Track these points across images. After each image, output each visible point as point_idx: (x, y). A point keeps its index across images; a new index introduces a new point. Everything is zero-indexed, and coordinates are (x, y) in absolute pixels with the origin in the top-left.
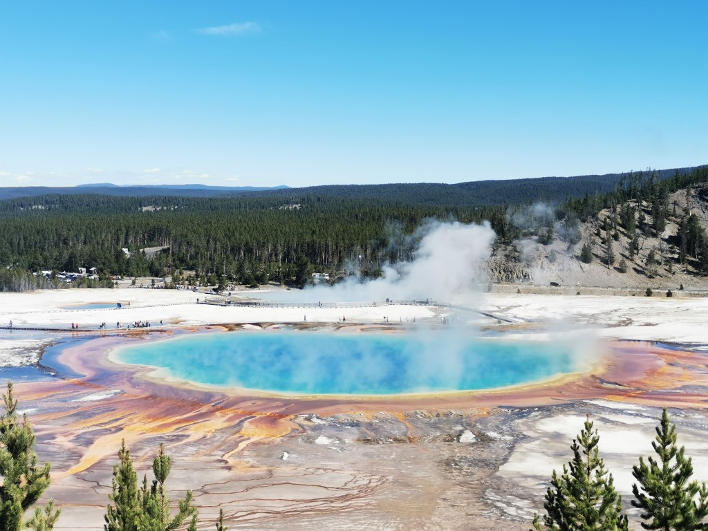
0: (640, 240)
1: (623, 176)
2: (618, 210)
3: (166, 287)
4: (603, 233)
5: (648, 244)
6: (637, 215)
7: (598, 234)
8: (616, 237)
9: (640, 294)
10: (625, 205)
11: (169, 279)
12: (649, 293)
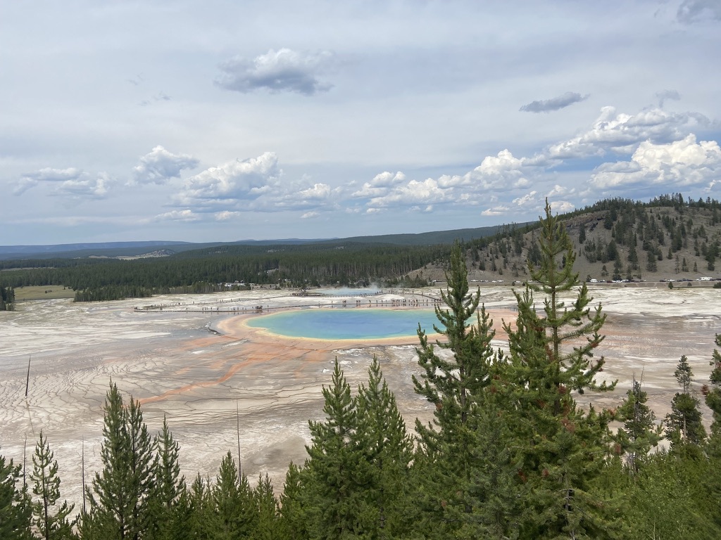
0: (509, 259)
1: (500, 227)
2: (498, 243)
3: (276, 289)
4: (490, 255)
5: (513, 260)
6: (507, 246)
7: (488, 256)
8: (497, 257)
9: (509, 285)
10: (501, 241)
11: (278, 285)
12: (513, 284)
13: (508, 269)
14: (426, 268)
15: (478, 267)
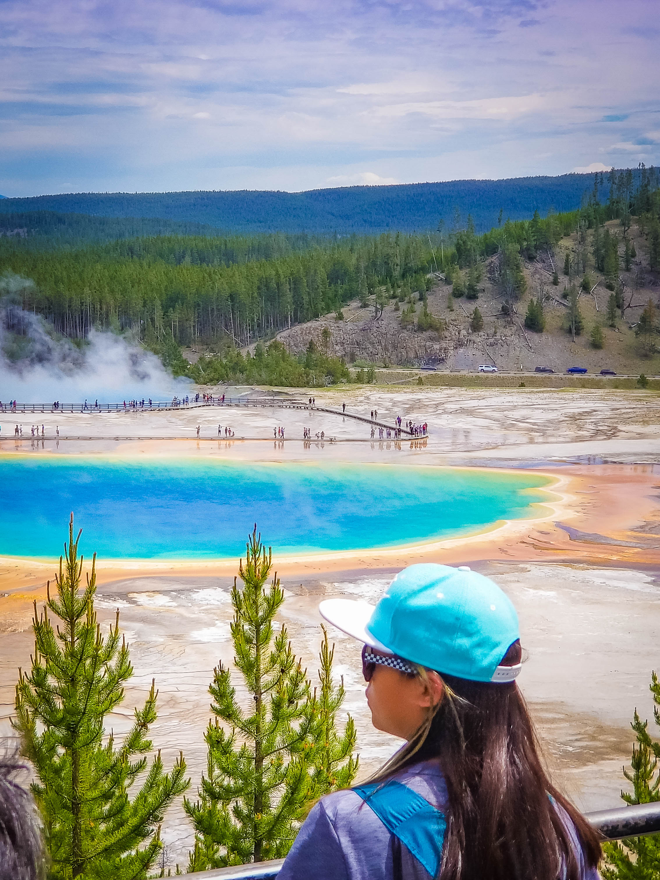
0: (628, 292)
2: (590, 239)
4: (563, 279)
5: (641, 298)
6: (621, 250)
7: (555, 283)
8: (586, 288)
9: (628, 385)
10: (602, 231)
12: (643, 383)
13: (624, 328)
14: (340, 317)
15: (520, 320)
